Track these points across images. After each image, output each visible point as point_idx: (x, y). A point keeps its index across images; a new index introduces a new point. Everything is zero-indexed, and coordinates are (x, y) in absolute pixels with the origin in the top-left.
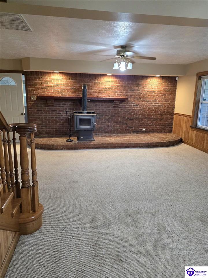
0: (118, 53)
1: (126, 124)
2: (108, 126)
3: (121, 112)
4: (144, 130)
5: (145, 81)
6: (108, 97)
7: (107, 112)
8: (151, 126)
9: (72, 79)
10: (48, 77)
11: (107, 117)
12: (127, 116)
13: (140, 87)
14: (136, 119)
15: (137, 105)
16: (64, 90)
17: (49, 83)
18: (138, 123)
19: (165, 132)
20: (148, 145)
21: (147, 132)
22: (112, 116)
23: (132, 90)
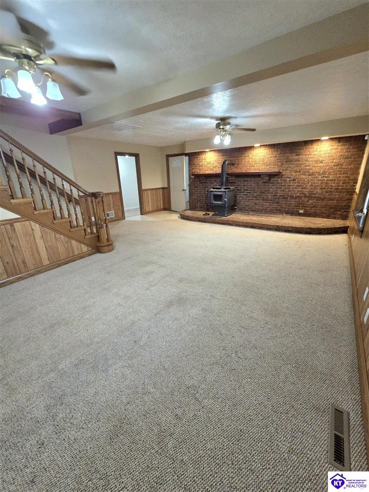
0: (218, 126)
1: (278, 203)
2: (256, 204)
3: (272, 188)
4: (301, 211)
5: (309, 146)
6: (258, 171)
7: (256, 189)
8: (313, 207)
9: (223, 156)
10: (203, 156)
11: (255, 194)
12: (280, 193)
13: (300, 157)
14: (292, 197)
15: (294, 180)
16: (215, 167)
17: (204, 161)
18: (293, 202)
19: (335, 218)
20: (278, 229)
21: (306, 214)
22: (261, 193)
23: (288, 161)
